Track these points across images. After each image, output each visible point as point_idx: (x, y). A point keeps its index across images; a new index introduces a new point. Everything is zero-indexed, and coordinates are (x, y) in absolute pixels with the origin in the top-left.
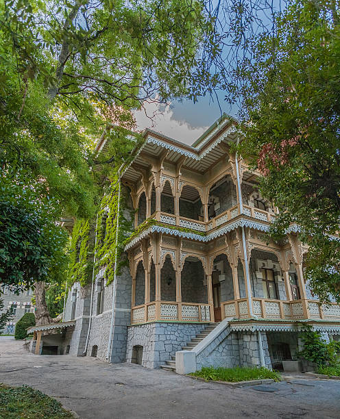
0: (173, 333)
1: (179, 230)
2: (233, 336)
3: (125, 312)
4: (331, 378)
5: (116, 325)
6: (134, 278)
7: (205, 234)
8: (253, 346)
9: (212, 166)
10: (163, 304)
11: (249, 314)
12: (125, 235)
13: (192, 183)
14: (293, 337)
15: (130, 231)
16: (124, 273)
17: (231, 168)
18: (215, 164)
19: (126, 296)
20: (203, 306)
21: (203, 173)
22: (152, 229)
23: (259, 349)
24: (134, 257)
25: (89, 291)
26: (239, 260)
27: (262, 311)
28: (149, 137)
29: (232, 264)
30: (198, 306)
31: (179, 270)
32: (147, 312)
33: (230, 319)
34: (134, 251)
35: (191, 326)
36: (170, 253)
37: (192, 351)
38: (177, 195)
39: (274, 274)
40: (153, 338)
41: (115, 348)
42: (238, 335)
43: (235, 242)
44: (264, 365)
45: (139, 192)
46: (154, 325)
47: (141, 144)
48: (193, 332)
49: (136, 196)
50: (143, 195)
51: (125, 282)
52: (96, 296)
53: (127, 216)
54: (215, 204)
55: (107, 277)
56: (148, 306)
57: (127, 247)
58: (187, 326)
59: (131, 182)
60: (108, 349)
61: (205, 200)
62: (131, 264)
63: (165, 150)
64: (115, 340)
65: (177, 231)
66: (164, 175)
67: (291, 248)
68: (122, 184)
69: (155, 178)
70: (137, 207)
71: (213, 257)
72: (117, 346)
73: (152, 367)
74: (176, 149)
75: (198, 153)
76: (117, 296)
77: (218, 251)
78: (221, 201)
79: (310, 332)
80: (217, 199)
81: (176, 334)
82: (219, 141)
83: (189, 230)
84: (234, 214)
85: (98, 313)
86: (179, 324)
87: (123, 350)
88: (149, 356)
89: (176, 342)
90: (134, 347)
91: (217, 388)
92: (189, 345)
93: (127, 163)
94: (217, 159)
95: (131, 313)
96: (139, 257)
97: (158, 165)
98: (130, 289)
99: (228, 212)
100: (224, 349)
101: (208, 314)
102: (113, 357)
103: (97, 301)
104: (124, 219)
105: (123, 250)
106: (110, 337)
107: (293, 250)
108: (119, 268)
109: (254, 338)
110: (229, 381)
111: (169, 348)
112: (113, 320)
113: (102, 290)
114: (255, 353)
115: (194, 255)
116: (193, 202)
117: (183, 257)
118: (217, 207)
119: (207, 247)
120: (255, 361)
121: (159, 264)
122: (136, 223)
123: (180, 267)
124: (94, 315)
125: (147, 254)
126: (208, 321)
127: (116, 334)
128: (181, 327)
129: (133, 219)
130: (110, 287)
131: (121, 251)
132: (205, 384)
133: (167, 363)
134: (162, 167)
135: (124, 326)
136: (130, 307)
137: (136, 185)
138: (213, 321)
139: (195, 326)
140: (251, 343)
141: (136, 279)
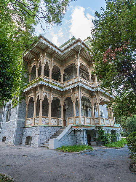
0: (47, 131)
1: (52, 84)
2: (73, 132)
3: (22, 121)
4: (109, 148)
5: (18, 127)
6: (27, 105)
7: (62, 88)
8: (81, 136)
9: (67, 59)
10: (43, 117)
11: (80, 123)
12: (24, 84)
13: (58, 65)
14: (92, 132)
15: (27, 83)
16: (22, 103)
17: (76, 61)
18: (68, 58)
19: (23, 113)
20: (59, 119)
21: (62, 61)
22: (40, 83)
23: (84, 137)
24: (28, 95)
25: (2, 110)
26: (77, 100)
27: (84, 121)
28: (41, 39)
29: (73, 102)
30: (57, 119)
31: (50, 103)
32: (34, 121)
33: (72, 125)
34: (28, 92)
35: (54, 128)
36: (47, 94)
37: (56, 139)
38: (51, 69)
39: (87, 107)
40: (38, 133)
41: (16, 138)
42: (75, 131)
43: (75, 92)
44: (85, 144)
45: (32, 65)
46: (39, 127)
47: (36, 42)
48: (55, 130)
49: (30, 67)
50: (34, 67)
51: (23, 107)
52: (6, 113)
53: (25, 75)
54: (66, 76)
55: (13, 104)
56: (35, 118)
57: (25, 90)
58: (53, 127)
59: (29, 60)
60: (13, 138)
61: (62, 73)
62: (26, 99)
63: (48, 47)
64: (17, 134)
65: (51, 85)
66: (46, 59)
67: (96, 97)
68: (24, 60)
69: (42, 59)
70: (30, 72)
71: (65, 98)
72: (18, 137)
73: (37, 146)
74: (53, 47)
75: (62, 52)
76: (19, 113)
77: (67, 96)
78: (69, 75)
79: (101, 130)
80: (66, 74)
81: (48, 131)
82: (72, 47)
83: (56, 85)
84: (75, 81)
85: (7, 121)
86: (49, 127)
87: (21, 139)
88: (35, 141)
89: (48, 135)
90: (27, 137)
91: (72, 155)
92: (54, 136)
93: (28, 50)
94: (69, 56)
95: (25, 122)
96: (31, 95)
97: (43, 53)
98: (25, 110)
99: (73, 79)
100: (69, 138)
101: (61, 123)
102: (15, 142)
103: (6, 115)
104: (24, 77)
105: (23, 91)
106: (14, 133)
107: (97, 98)
108: (20, 100)
109: (82, 133)
110: (75, 151)
111: (45, 137)
112: (16, 125)
113: (10, 110)
114: (82, 139)
115: (57, 97)
116: (55, 74)
117: (52, 97)
118: (66, 77)
119: (62, 93)
120: (82, 142)
121: (42, 99)
122: (30, 79)
123: (51, 101)
124: (4, 122)
125: (35, 94)
126: (61, 126)
127: (17, 131)
128: (50, 128)
129: (28, 77)
130: (15, 109)
131: (22, 92)
132: (65, 153)
133: (44, 144)
134: (45, 55)
135: (22, 127)
136: (25, 118)
137: (31, 61)
138: (63, 126)
139: (56, 128)
140: (81, 135)
141: (28, 106)
